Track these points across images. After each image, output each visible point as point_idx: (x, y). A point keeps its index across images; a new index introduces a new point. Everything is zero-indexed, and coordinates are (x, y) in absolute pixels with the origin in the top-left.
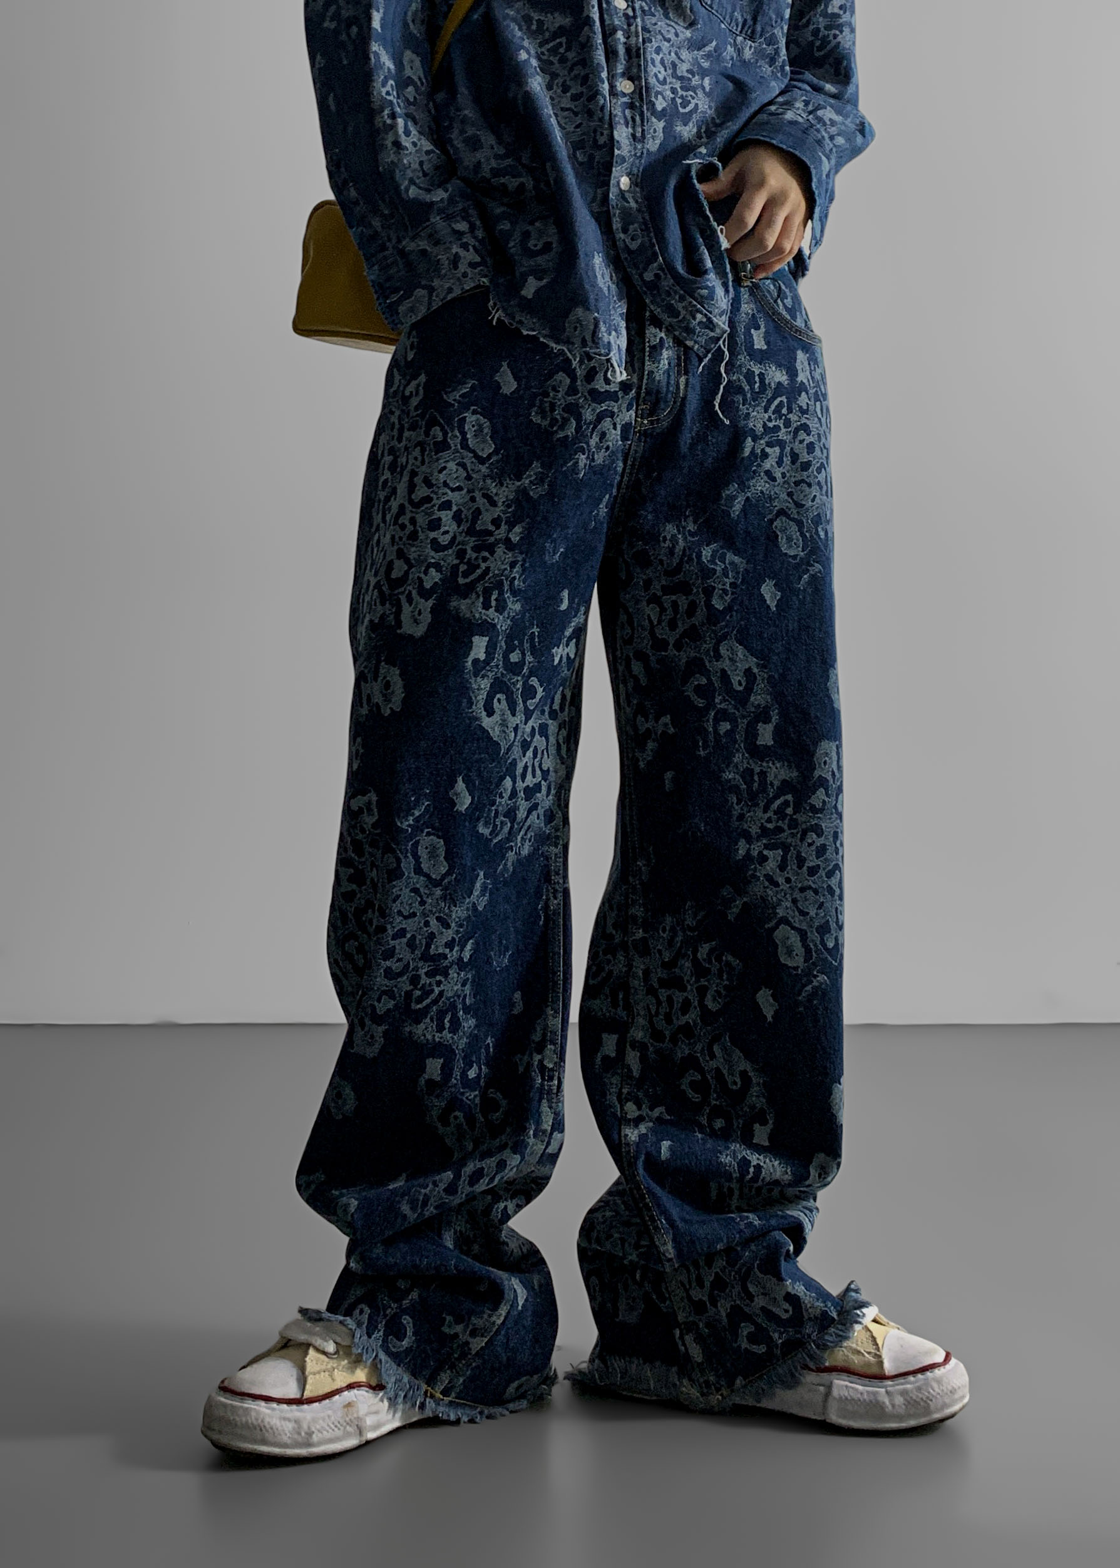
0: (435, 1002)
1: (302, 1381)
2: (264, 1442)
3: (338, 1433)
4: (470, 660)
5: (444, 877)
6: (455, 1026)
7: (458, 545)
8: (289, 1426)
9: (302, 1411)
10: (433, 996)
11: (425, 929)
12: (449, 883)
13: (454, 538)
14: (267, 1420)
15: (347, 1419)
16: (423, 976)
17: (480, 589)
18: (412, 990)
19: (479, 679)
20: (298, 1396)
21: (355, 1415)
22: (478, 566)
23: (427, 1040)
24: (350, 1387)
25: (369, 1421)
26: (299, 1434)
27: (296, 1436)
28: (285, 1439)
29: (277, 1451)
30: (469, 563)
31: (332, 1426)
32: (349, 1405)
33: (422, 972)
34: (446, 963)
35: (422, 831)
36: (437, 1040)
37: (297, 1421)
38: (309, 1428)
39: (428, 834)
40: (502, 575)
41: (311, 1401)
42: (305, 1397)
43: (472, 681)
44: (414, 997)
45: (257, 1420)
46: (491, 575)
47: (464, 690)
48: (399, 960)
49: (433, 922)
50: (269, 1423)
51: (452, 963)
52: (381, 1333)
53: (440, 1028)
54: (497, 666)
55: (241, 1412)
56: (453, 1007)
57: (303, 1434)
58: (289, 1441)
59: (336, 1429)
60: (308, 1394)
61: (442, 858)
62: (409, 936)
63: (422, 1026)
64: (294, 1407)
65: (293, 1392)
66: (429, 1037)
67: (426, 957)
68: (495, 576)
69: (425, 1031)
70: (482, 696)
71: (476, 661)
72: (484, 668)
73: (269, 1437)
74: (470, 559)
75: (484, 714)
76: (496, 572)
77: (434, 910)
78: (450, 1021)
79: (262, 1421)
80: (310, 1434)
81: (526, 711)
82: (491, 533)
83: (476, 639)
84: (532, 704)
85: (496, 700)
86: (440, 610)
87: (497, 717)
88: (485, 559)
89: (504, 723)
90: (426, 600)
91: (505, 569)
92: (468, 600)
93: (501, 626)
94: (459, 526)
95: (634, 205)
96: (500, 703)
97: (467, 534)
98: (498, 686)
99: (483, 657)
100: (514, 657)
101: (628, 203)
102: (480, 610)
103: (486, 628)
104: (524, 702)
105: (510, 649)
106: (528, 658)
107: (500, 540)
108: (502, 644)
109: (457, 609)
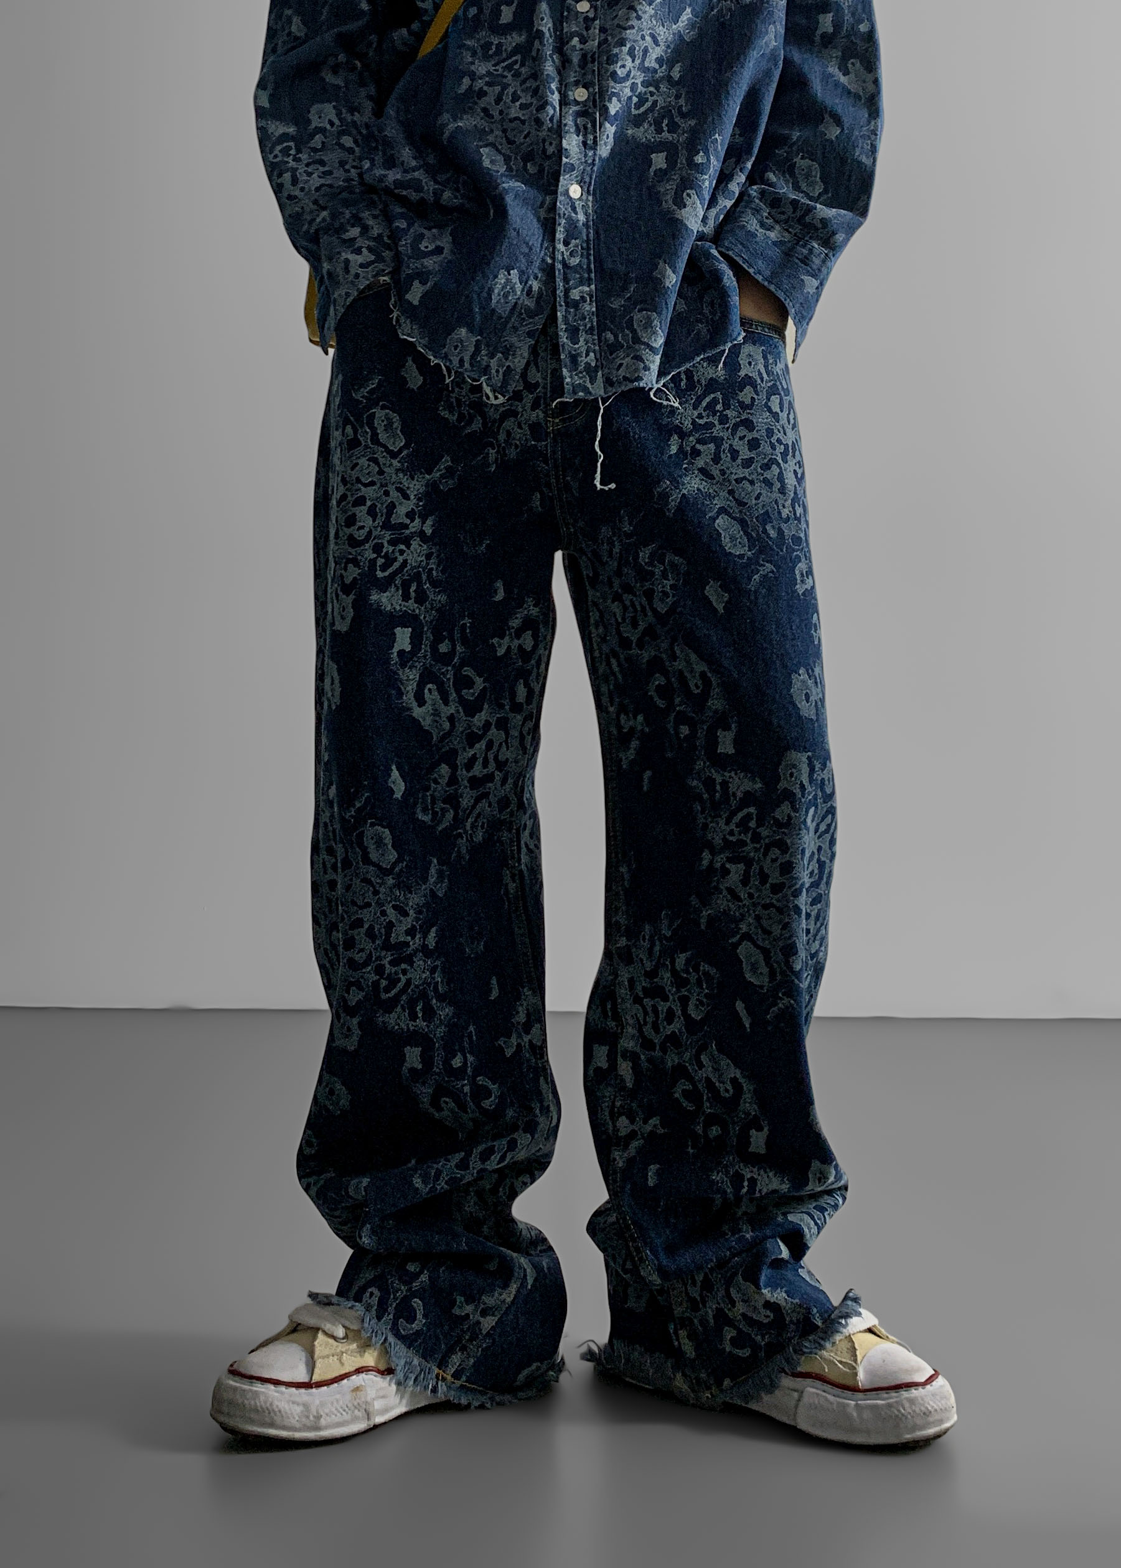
0: (404, 991)
1: (311, 1366)
2: (272, 1425)
3: (347, 1417)
4: (395, 650)
5: (394, 864)
6: (429, 1014)
7: (374, 539)
8: (298, 1409)
9: (311, 1395)
10: (400, 985)
11: (383, 918)
12: (401, 870)
13: (370, 532)
14: (276, 1403)
15: (356, 1404)
16: (387, 966)
17: (398, 582)
18: (379, 980)
19: (407, 670)
20: (306, 1380)
21: (363, 1400)
22: (395, 559)
23: (402, 1029)
24: (359, 1371)
25: (378, 1405)
26: (308, 1417)
27: (304, 1420)
28: (293, 1422)
29: (284, 1434)
30: (386, 556)
31: (341, 1410)
32: (357, 1389)
33: (386, 962)
34: (410, 951)
35: (366, 823)
36: (412, 1028)
37: (306, 1406)
38: (317, 1412)
39: (372, 825)
40: (419, 567)
41: (320, 1385)
42: (313, 1381)
43: (400, 673)
44: (382, 986)
45: (265, 1402)
46: (409, 567)
47: (393, 682)
48: (362, 950)
49: (390, 911)
50: (277, 1406)
51: (416, 951)
52: (391, 1316)
53: (413, 1017)
54: (425, 657)
55: (249, 1395)
56: (423, 995)
57: (311, 1418)
58: (298, 1425)
59: (344, 1413)
60: (316, 1378)
61: (390, 847)
62: (366, 926)
63: (393, 1015)
64: (303, 1391)
65: (301, 1376)
66: (403, 1026)
67: (387, 946)
68: (413, 568)
69: (396, 1020)
70: (411, 687)
71: (401, 653)
72: (411, 659)
73: (278, 1419)
74: (387, 552)
75: (415, 704)
76: (414, 564)
77: (389, 899)
78: (423, 1010)
79: (271, 1404)
80: (318, 1417)
81: (462, 701)
82: (406, 527)
83: (398, 630)
84: (469, 694)
85: (426, 691)
86: (361, 604)
87: (428, 707)
88: (402, 552)
89: (436, 713)
90: (348, 596)
91: (421, 561)
92: (387, 594)
93: (425, 617)
94: (374, 521)
95: (581, 217)
96: (431, 693)
97: (383, 527)
98: (427, 676)
99: (408, 648)
100: (443, 648)
101: (576, 213)
102: (400, 602)
103: (407, 619)
104: (458, 692)
105: (437, 640)
106: (459, 648)
107: (415, 532)
108: (428, 636)
109: (378, 603)
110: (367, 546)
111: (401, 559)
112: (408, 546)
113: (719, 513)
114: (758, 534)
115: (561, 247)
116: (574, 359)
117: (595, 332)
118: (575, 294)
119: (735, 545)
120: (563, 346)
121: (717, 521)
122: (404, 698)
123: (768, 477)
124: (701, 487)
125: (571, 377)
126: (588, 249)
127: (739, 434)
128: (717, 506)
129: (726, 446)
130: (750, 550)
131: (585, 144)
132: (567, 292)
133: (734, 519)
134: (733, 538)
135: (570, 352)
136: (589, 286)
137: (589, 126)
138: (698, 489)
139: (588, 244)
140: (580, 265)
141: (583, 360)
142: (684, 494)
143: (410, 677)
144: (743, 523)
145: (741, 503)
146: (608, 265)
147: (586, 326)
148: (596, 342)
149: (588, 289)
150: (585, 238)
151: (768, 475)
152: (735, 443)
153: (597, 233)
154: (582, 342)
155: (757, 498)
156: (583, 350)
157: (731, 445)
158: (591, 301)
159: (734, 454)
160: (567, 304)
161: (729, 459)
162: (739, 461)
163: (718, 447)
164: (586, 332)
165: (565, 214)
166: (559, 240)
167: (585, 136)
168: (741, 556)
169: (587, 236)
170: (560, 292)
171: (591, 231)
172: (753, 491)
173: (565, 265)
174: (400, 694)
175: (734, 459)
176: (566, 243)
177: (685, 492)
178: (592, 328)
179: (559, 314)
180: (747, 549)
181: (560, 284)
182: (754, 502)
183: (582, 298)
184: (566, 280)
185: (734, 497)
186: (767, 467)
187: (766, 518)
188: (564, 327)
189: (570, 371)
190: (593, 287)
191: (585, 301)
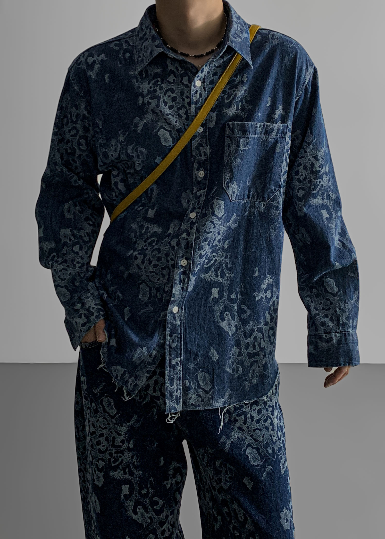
4: (123, 494)
19: (128, 502)
22: (118, 459)
40: (129, 462)
43: (125, 503)
46: (124, 463)
47: (123, 507)
54: (136, 496)
68: (126, 463)
70: (131, 508)
71: (125, 495)
72: (130, 497)
74: (115, 457)
75: (133, 514)
76: (126, 461)
81: (155, 511)
82: (121, 447)
83: (123, 486)
84: (157, 508)
85: (138, 509)
86: (106, 476)
87: (139, 515)
88: (120, 457)
89: (143, 516)
90: (101, 473)
91: (129, 460)
92: (117, 472)
93: (134, 481)
94: (108, 443)
95: (178, 322)
96: (140, 510)
97: (112, 447)
98: (137, 503)
99: (128, 493)
100: (144, 492)
101: (176, 321)
102: (123, 475)
103: (126, 482)
104: (152, 507)
105: (141, 489)
106: (151, 490)
107: (125, 449)
108: (137, 488)
109: (113, 476)
110: (106, 453)
111: (120, 459)
112: (123, 454)
113: (247, 447)
114: (264, 454)
115: (168, 338)
116: (171, 394)
117: (181, 380)
118: (174, 362)
119: (255, 461)
120: (167, 388)
121: (247, 451)
122: (128, 512)
123: (267, 425)
124: (239, 436)
125: (169, 403)
126: (181, 338)
127: (253, 408)
128: (246, 444)
129: (249, 415)
130: (261, 462)
131: (183, 288)
132: (170, 360)
133: (253, 448)
134: (254, 458)
135: (169, 391)
136: (180, 358)
137: (186, 280)
138: (238, 437)
139: (181, 336)
140: (177, 346)
141: (175, 394)
142: (232, 442)
143: (130, 504)
144: (257, 449)
145: (256, 441)
146: (189, 346)
147: (177, 377)
148: (181, 384)
149: (179, 359)
150: (179, 333)
151: (266, 424)
152: (252, 413)
153: (185, 330)
154: (175, 385)
155: (263, 437)
156: (175, 389)
157: (251, 414)
158: (180, 364)
159: (252, 418)
160: (170, 366)
161: (250, 421)
162: (254, 421)
163: (245, 416)
164: (177, 380)
165: (170, 322)
166: (168, 334)
167: (183, 284)
168: (258, 466)
169: (181, 331)
170: (167, 361)
171: (183, 329)
172: (261, 434)
173: (170, 347)
174: (126, 511)
175: (252, 421)
176: (171, 336)
177: (232, 440)
178: (180, 377)
179: (166, 371)
180: (260, 461)
181: (167, 357)
182: (262, 439)
183: (177, 363)
184: (170, 355)
185: (253, 438)
186: (265, 421)
187: (267, 445)
188: (168, 378)
189: (169, 400)
190: (182, 358)
191: (178, 365)
